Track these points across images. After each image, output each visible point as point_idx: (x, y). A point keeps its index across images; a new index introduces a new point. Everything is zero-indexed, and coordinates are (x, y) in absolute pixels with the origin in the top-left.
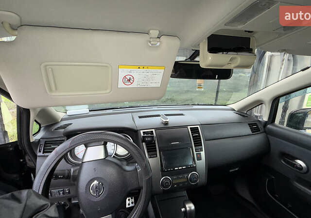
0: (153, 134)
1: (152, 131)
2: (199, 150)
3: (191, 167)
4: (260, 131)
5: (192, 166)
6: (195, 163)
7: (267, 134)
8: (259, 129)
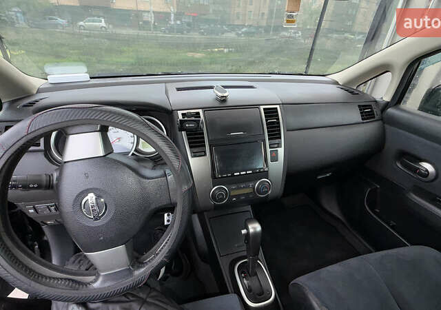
0: (200, 117)
1: (198, 113)
2: (276, 146)
3: (260, 172)
4: (374, 117)
5: (261, 170)
6: (267, 166)
7: (384, 123)
8: (374, 114)
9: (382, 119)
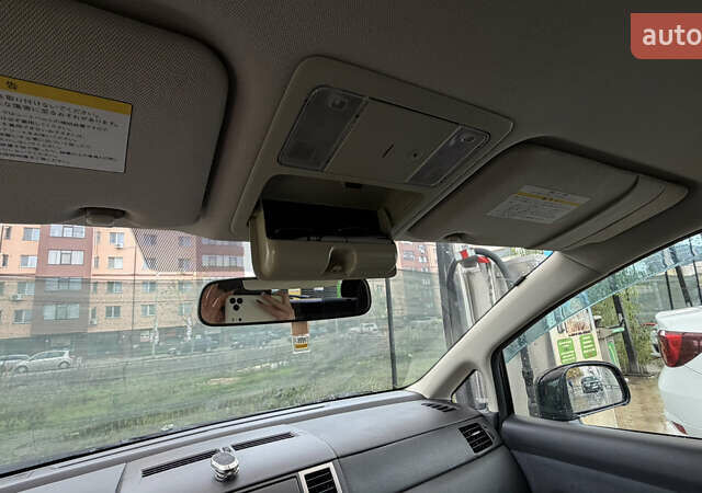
7: (510, 449)
8: (488, 438)
9: (503, 443)
